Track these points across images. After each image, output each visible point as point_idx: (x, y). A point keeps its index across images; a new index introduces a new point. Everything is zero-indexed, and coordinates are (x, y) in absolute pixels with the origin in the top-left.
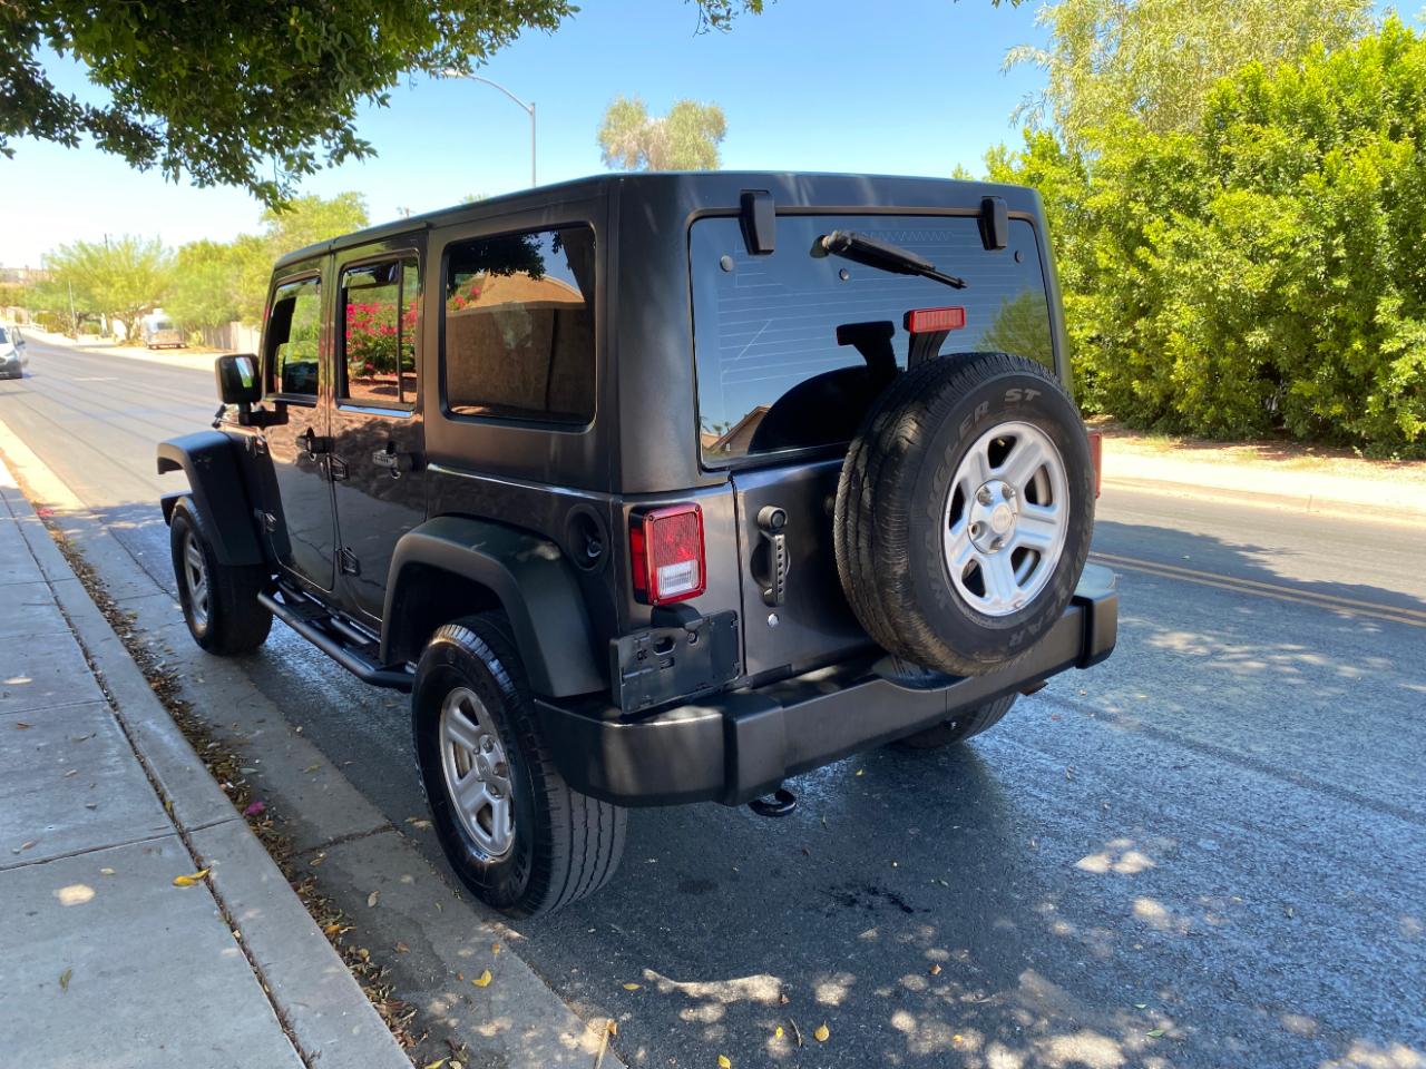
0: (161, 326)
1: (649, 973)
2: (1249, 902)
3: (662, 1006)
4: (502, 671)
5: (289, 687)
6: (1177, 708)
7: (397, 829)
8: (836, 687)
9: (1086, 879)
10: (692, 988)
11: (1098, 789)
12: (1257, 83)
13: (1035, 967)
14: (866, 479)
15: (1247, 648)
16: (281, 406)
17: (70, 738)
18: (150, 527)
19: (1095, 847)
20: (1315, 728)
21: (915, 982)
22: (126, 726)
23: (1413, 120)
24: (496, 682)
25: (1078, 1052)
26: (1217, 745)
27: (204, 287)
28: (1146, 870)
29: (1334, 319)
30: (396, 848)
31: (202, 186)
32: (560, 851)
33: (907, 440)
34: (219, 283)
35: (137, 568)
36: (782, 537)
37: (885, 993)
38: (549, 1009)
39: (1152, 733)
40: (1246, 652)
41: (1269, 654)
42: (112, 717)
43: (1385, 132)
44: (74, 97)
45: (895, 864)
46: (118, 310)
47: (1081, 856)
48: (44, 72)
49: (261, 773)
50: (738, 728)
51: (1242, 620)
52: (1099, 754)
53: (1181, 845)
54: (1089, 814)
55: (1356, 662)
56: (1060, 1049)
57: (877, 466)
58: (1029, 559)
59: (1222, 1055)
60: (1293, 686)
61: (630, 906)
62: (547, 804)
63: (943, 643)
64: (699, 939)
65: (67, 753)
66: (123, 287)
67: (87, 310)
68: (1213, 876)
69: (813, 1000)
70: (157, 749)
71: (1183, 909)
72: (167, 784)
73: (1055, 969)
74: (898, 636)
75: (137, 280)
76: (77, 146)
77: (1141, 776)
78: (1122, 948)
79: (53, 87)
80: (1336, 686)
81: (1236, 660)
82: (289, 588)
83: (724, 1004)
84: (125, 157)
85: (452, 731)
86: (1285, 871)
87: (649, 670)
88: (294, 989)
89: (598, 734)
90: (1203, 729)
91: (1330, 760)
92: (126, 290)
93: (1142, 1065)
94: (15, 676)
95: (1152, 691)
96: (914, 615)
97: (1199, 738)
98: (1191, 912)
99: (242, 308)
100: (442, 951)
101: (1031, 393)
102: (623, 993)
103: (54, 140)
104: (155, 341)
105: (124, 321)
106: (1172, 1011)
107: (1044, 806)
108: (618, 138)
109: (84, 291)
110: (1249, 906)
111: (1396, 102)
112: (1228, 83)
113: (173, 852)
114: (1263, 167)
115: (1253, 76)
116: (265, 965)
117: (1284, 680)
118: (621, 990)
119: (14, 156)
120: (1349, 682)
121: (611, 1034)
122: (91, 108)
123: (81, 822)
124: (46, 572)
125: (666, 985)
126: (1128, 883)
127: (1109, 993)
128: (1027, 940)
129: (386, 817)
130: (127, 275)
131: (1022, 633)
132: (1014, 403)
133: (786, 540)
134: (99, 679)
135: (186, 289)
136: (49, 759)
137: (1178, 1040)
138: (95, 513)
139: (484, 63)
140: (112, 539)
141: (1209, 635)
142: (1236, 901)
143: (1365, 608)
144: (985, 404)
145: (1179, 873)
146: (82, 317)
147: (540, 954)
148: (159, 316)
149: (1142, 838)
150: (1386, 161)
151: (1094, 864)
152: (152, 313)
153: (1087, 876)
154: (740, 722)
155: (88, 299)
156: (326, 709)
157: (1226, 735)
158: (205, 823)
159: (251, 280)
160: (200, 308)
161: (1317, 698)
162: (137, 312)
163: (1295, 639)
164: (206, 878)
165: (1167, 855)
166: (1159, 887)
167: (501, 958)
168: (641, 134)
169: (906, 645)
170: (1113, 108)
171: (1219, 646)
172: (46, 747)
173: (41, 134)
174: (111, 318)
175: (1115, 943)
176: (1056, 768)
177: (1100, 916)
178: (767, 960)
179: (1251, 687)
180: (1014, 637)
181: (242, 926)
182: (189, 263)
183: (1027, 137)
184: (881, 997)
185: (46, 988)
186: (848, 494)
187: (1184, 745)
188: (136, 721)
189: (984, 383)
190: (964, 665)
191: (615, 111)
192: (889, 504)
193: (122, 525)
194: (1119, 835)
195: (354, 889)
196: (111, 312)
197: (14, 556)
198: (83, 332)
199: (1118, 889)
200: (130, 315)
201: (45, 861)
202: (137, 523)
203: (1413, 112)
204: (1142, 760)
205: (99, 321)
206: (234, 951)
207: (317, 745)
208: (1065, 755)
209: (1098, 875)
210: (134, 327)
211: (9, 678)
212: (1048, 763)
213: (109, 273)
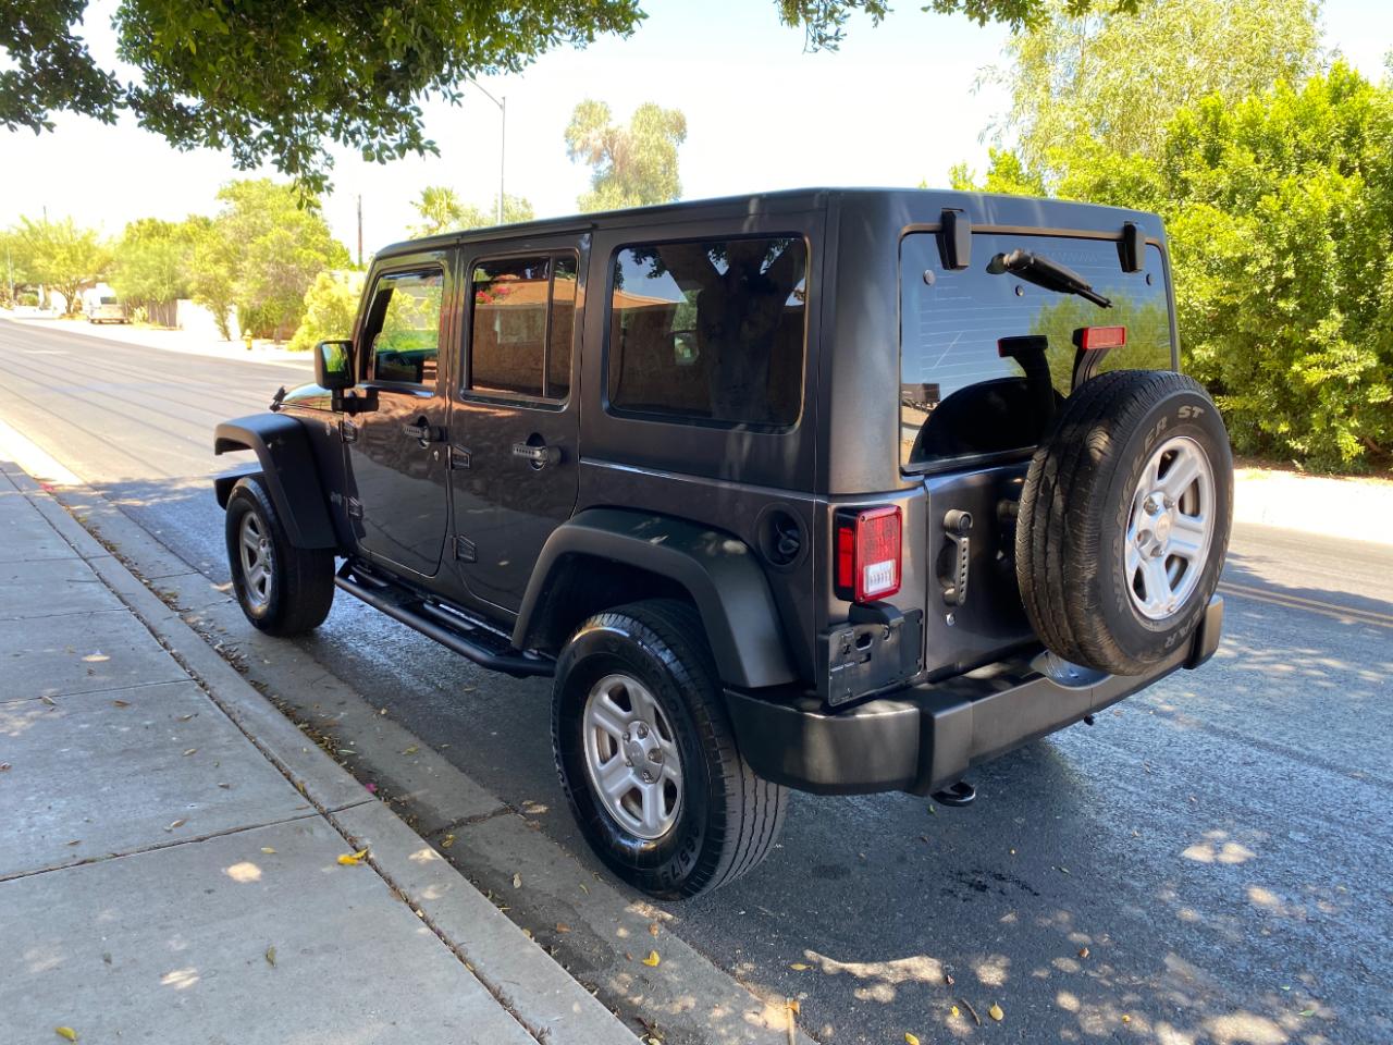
0: (105, 301)
1: (810, 954)
2: (1353, 891)
3: (834, 985)
4: (675, 661)
5: (359, 669)
6: (1227, 707)
7: (517, 812)
8: (1008, 684)
9: (1197, 868)
10: (858, 969)
11: (1180, 783)
12: (1218, 115)
13: (1176, 951)
14: (1057, 487)
15: (1269, 651)
16: (373, 393)
17: (173, 717)
18: (158, 504)
19: (1194, 838)
20: (1359, 728)
21: (1068, 965)
22: (222, 705)
23: (1358, 156)
24: (669, 671)
25: (1241, 1030)
26: (1277, 742)
27: (151, 263)
28: (1249, 861)
29: (1282, 340)
30: (521, 831)
31: (242, 169)
32: (732, 836)
33: (1100, 451)
34: (166, 259)
35: (160, 546)
36: (966, 539)
37: (1043, 974)
38: (725, 988)
39: (1213, 731)
40: (1270, 655)
41: (1292, 657)
42: (206, 697)
43: (1335, 166)
44: (113, 74)
45: (1013, 852)
46: (59, 282)
47: (1185, 846)
48: (87, 47)
49: (361, 754)
50: (936, 722)
51: (1256, 625)
52: (1168, 749)
53: (1274, 837)
54: (1178, 806)
55: (1373, 667)
56: (1225, 1027)
57: (1068, 475)
58: (1176, 566)
59: (1373, 1033)
60: (1326, 689)
61: (771, 890)
62: (724, 790)
63: (1116, 645)
64: (848, 921)
65: (177, 731)
66: (64, 259)
67: (24, 281)
68: (1313, 866)
69: (977, 981)
70: (263, 730)
71: (1295, 898)
72: (290, 765)
73: (1195, 953)
74: (1075, 637)
75: (80, 253)
76: (114, 123)
77: (1214, 771)
78: (1251, 933)
79: (94, 62)
80: (1363, 689)
81: (1263, 663)
82: (366, 573)
83: (893, 985)
84: (165, 137)
85: (597, 716)
86: (1377, 863)
87: (851, 664)
88: (498, 968)
89: (800, 725)
90: (1256, 726)
91: (1384, 758)
92: (68, 262)
93: (1303, 1042)
94: (92, 653)
95: (1197, 690)
96: (1096, 618)
97: (1256, 735)
98: (1304, 899)
99: (192, 286)
100: (602, 931)
101: (1197, 410)
102: (794, 974)
103: (92, 115)
104: (97, 315)
105: (64, 294)
106: (1315, 992)
107: (1134, 798)
108: (584, 136)
109: (24, 262)
110: (1354, 895)
111: (1342, 139)
112: (1188, 113)
113: (322, 832)
114: (1219, 193)
115: (1214, 108)
116: (460, 945)
117: (1315, 683)
118: (788, 968)
119: (54, 129)
120: (1374, 686)
121: (795, 1012)
122: (134, 87)
123: (221, 801)
124: (77, 547)
125: (830, 965)
126: (1236, 872)
127: (1253, 976)
128: (1161, 926)
129: (501, 799)
130: (69, 248)
131: (1175, 635)
132: (1185, 419)
133: (970, 542)
134: (177, 658)
135: (132, 264)
136: (162, 737)
137: (1329, 1020)
138: (96, 489)
139: (532, 61)
140: (123, 516)
141: (1231, 639)
142: (1342, 891)
143: (1362, 616)
144: (1164, 420)
145: (1280, 863)
146: (19, 288)
147: (700, 935)
148: (103, 290)
149: (1236, 830)
150: (1336, 193)
151: (1198, 854)
152: (95, 287)
153: (1195, 866)
154: (939, 716)
155: (26, 270)
156: (404, 692)
157: (1281, 734)
158: (344, 804)
159: (203, 259)
160: (146, 284)
161: (1350, 700)
162: (78, 286)
163: (1310, 644)
164: (366, 858)
165: (1264, 845)
166: (1266, 877)
167: (662, 939)
168: (607, 133)
169: (1080, 646)
170: (1079, 130)
171: (1245, 649)
172: (154, 725)
173: (82, 110)
174: (49, 290)
175: (1243, 929)
176: (1133, 762)
177: (1219, 903)
178: (921, 942)
179: (1288, 689)
180: (1169, 639)
181: (422, 905)
182: (136, 239)
183: (992, 155)
184: (1040, 979)
185: (254, 965)
186: (1035, 500)
187: (1245, 742)
188: (232, 701)
189: (1162, 401)
190: (1129, 665)
191: (580, 109)
192: (1083, 511)
193: (128, 502)
194: (1213, 827)
195: (494, 871)
196: (49, 283)
197: (38, 531)
198: (20, 303)
199: (1231, 878)
200: (73, 288)
201: (201, 840)
202: (144, 500)
203: (1359, 149)
204: (1211, 756)
205: (37, 294)
206: (424, 930)
207: (407, 728)
208: (1138, 751)
209: (1207, 865)
210: (75, 301)
211: (86, 655)
212: (1125, 757)
213: (51, 244)
